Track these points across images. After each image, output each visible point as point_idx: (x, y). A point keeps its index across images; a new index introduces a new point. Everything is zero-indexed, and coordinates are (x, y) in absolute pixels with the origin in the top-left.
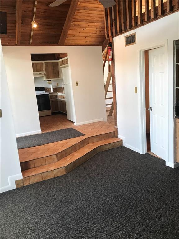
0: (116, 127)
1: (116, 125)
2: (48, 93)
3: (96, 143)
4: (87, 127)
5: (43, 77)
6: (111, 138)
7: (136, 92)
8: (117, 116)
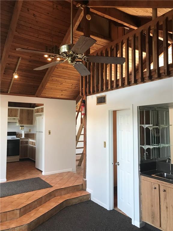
0: (85, 179)
1: (85, 178)
2: (19, 139)
3: (63, 196)
4: (55, 177)
5: (16, 122)
6: (78, 191)
7: (105, 146)
8: (86, 168)
